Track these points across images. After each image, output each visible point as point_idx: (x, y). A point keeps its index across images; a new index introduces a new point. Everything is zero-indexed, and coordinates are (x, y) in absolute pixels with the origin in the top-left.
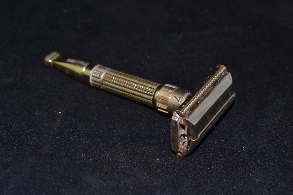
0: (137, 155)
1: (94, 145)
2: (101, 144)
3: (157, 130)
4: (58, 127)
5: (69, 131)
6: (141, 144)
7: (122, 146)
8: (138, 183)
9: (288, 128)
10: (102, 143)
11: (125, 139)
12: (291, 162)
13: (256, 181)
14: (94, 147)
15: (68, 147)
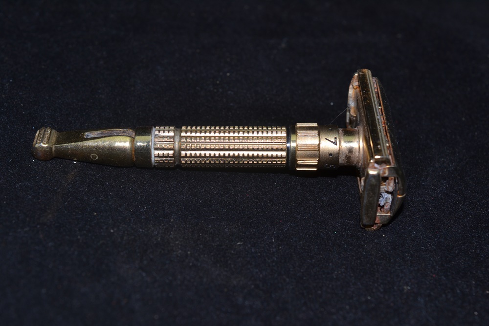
0: (205, 235)
1: (131, 215)
2: (144, 214)
3: (239, 195)
4: (71, 183)
5: (90, 190)
6: (212, 217)
7: (179, 220)
8: (205, 280)
9: (459, 206)
10: (146, 213)
11: (184, 209)
12: (462, 262)
13: (403, 289)
14: (132, 218)
15: (86, 215)
